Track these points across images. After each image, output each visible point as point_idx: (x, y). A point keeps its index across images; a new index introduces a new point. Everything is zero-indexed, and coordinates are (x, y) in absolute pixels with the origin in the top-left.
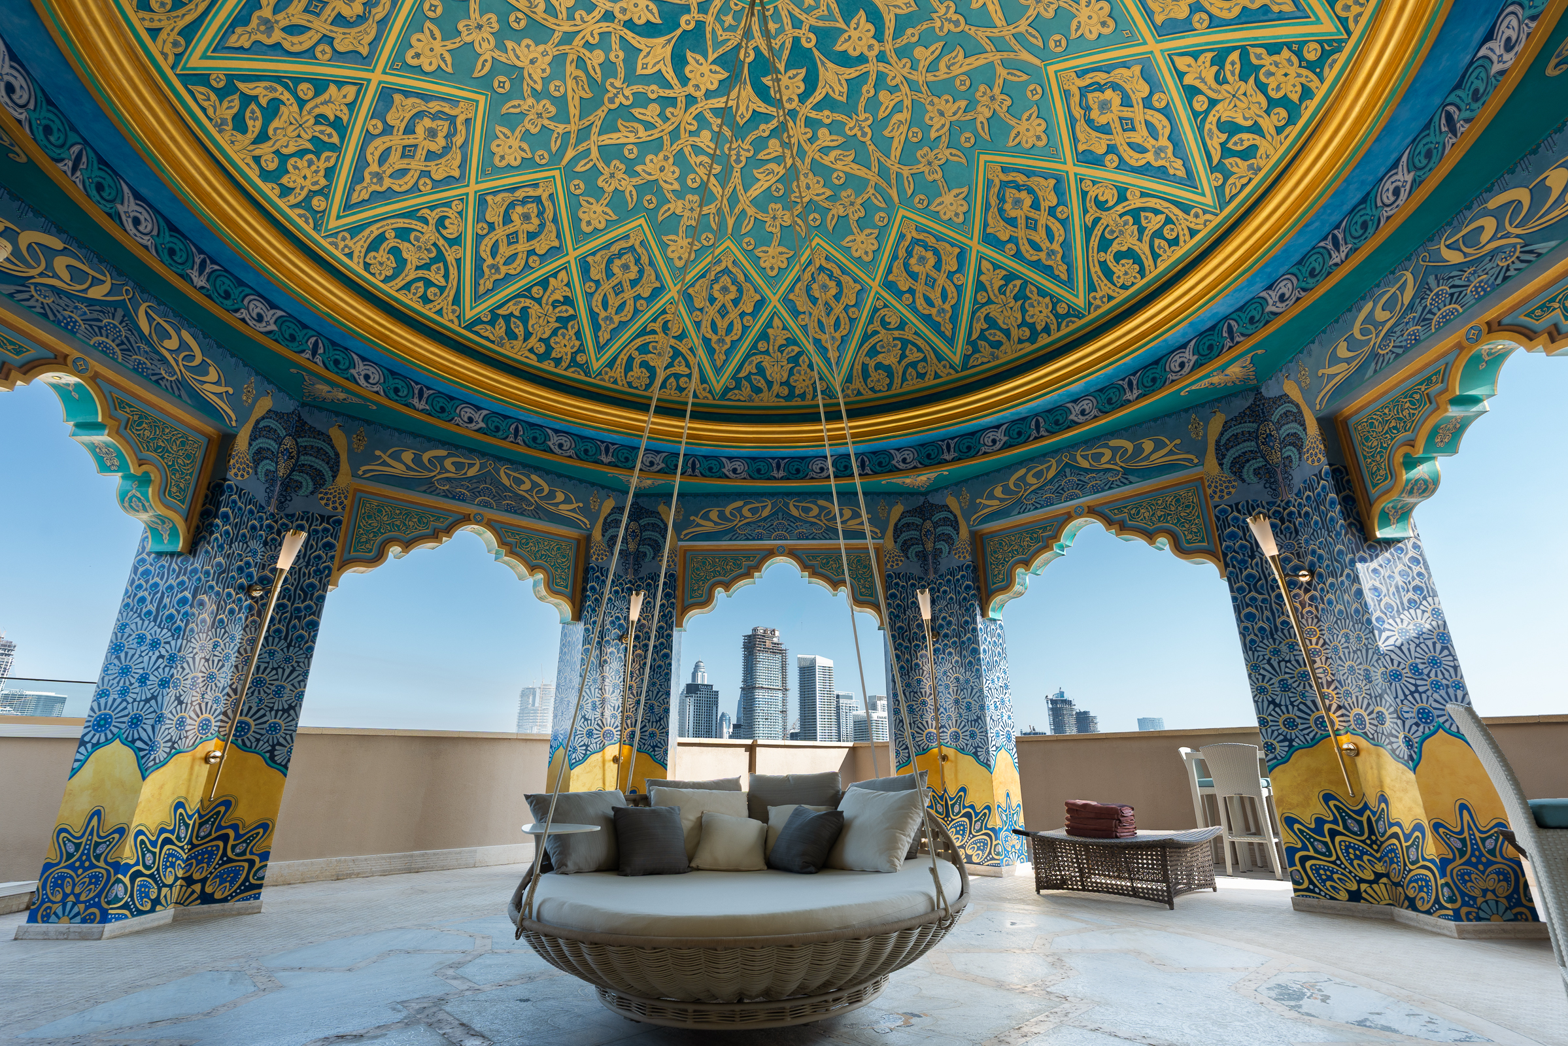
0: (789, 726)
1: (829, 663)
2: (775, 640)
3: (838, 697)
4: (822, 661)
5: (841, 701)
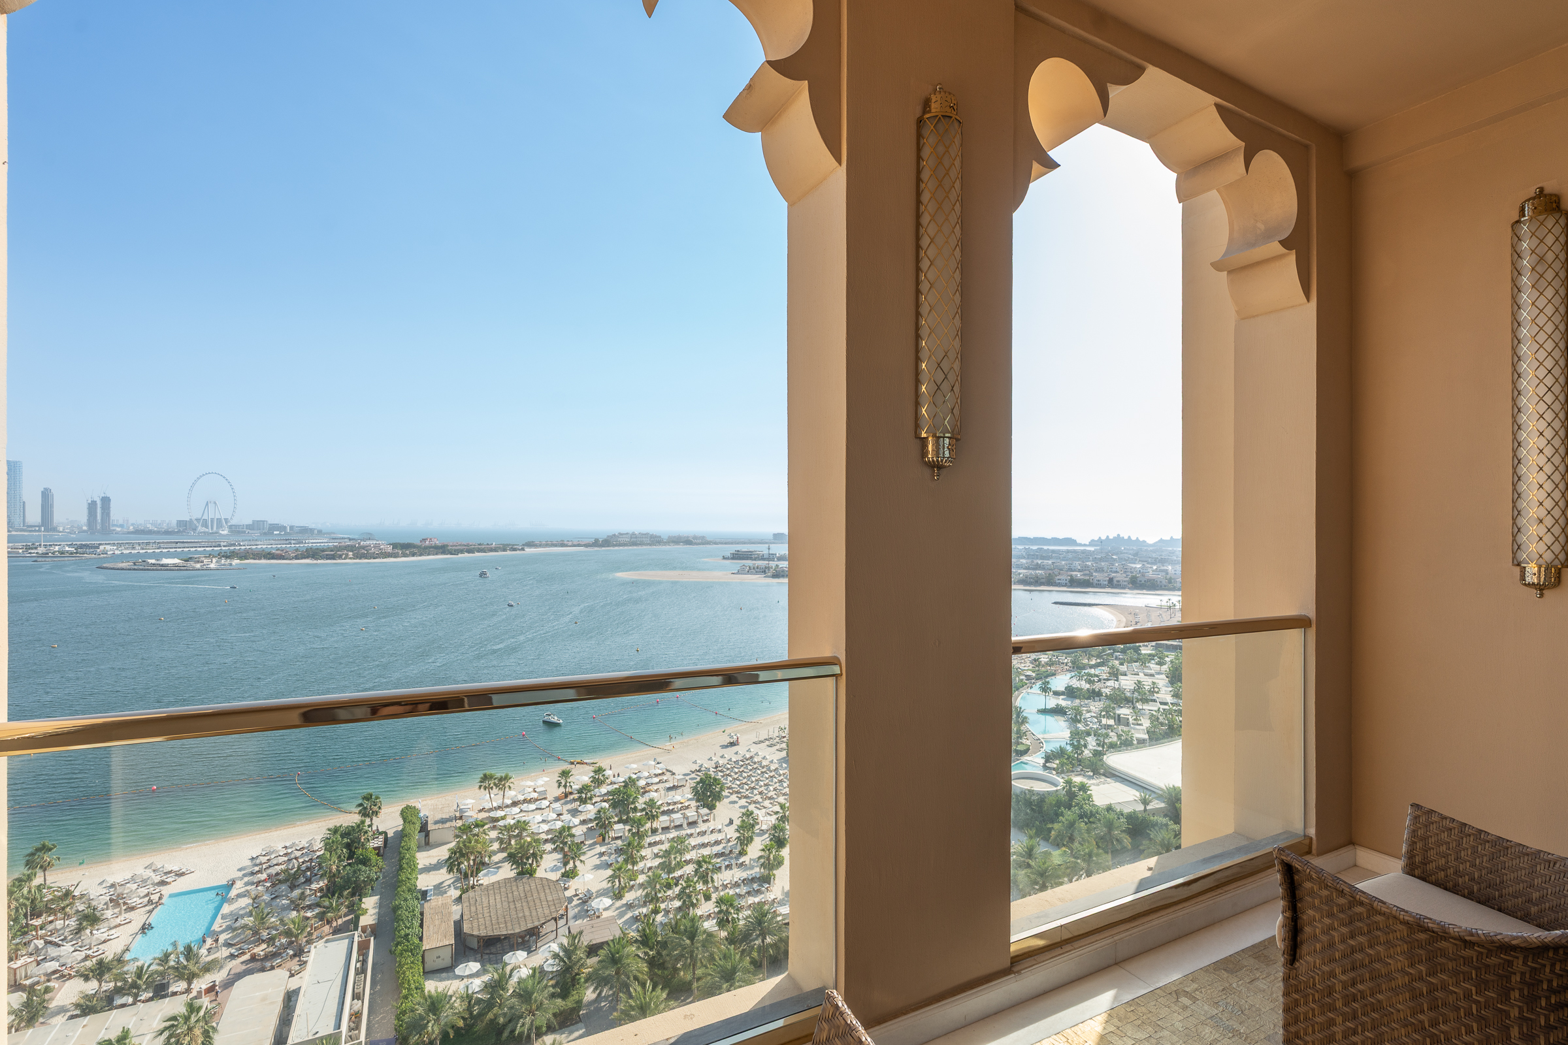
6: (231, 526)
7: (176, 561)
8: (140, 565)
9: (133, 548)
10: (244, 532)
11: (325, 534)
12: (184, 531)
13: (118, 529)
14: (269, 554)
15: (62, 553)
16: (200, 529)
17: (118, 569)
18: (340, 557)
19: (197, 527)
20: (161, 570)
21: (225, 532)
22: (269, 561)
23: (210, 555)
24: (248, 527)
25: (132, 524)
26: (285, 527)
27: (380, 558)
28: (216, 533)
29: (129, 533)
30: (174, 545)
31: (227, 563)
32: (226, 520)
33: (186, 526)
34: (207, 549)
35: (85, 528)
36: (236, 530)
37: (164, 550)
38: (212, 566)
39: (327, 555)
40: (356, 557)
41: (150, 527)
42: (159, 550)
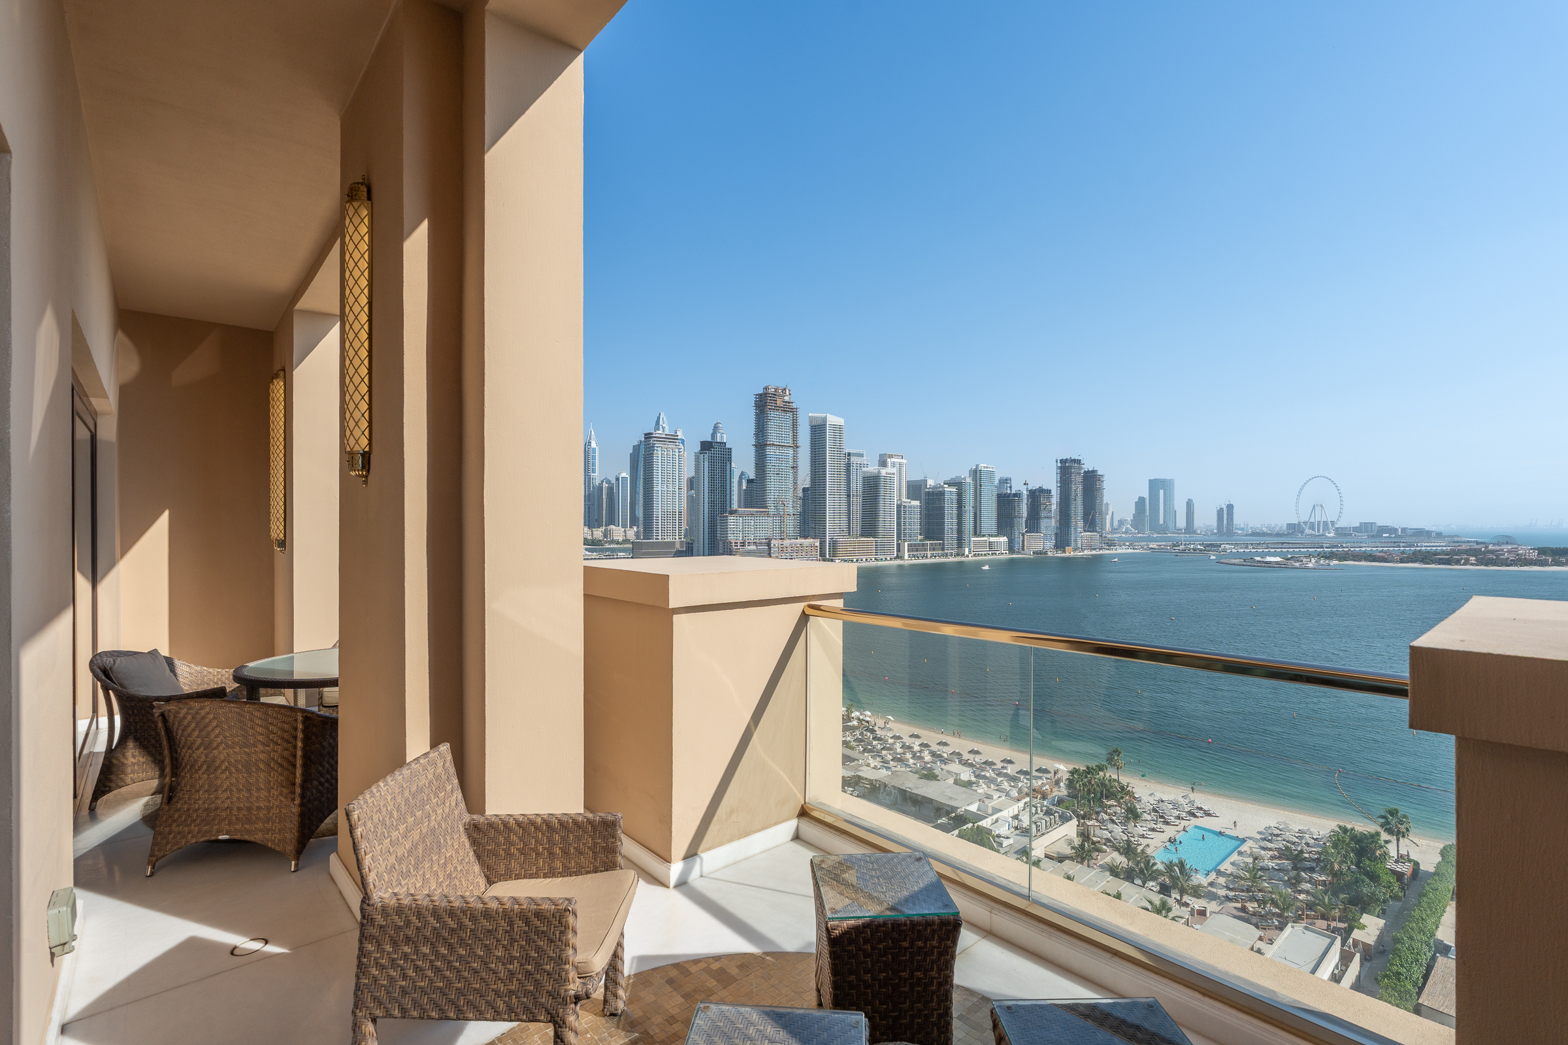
0: (799, 482)
1: (839, 421)
2: (786, 398)
3: (849, 454)
4: (832, 420)
5: (853, 459)
6: (1337, 529)
7: (1278, 559)
8: (1248, 561)
9: (1247, 548)
10: (1351, 535)
11: (1445, 537)
12: (1292, 534)
13: (1240, 532)
14: (1370, 555)
15: (1195, 550)
16: (1308, 531)
17: (1231, 564)
18: (1458, 562)
19: (1304, 530)
20: (1265, 567)
21: (1332, 535)
22: (1369, 563)
23: (1310, 555)
24: (1355, 529)
25: (1251, 528)
26: (1396, 529)
27: (1516, 565)
28: (1323, 535)
29: (1247, 535)
30: (1280, 546)
31: (1324, 564)
32: (1333, 523)
33: (1294, 529)
34: (1310, 550)
35: (1215, 531)
36: (1342, 532)
37: (1271, 550)
38: (1310, 565)
39: (1440, 559)
40: (1480, 562)
41: (1265, 530)
42: (1267, 550)
